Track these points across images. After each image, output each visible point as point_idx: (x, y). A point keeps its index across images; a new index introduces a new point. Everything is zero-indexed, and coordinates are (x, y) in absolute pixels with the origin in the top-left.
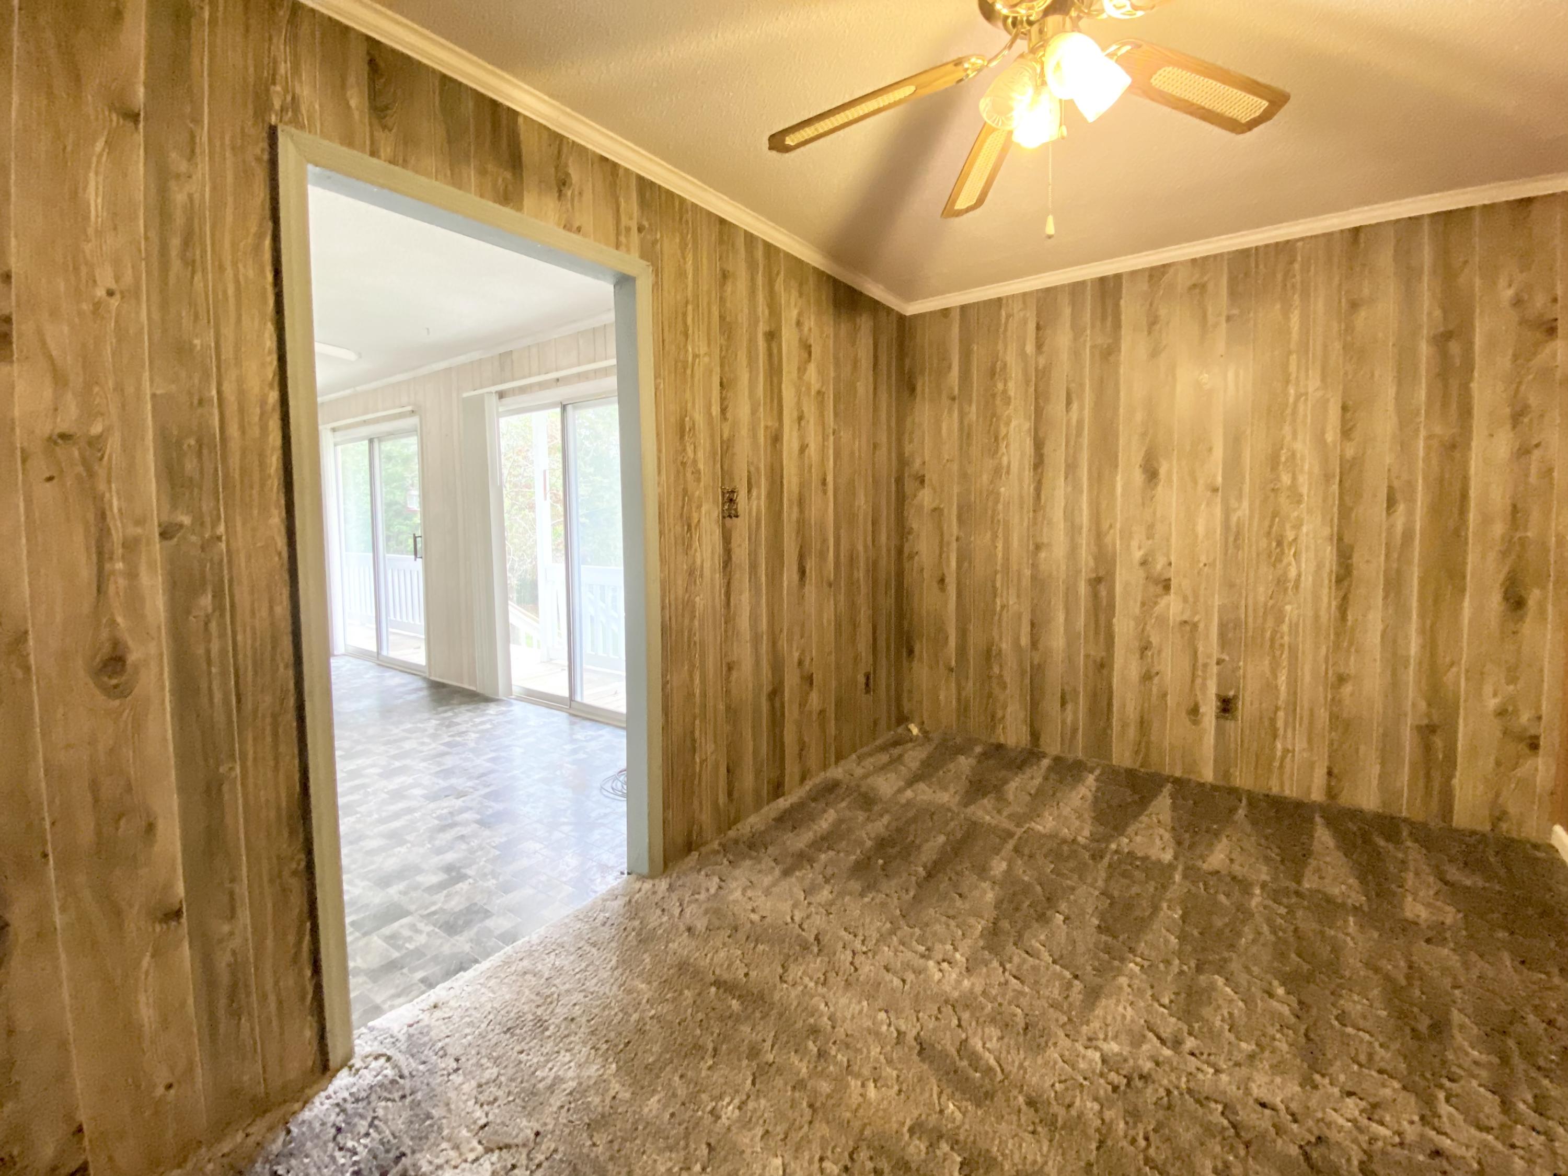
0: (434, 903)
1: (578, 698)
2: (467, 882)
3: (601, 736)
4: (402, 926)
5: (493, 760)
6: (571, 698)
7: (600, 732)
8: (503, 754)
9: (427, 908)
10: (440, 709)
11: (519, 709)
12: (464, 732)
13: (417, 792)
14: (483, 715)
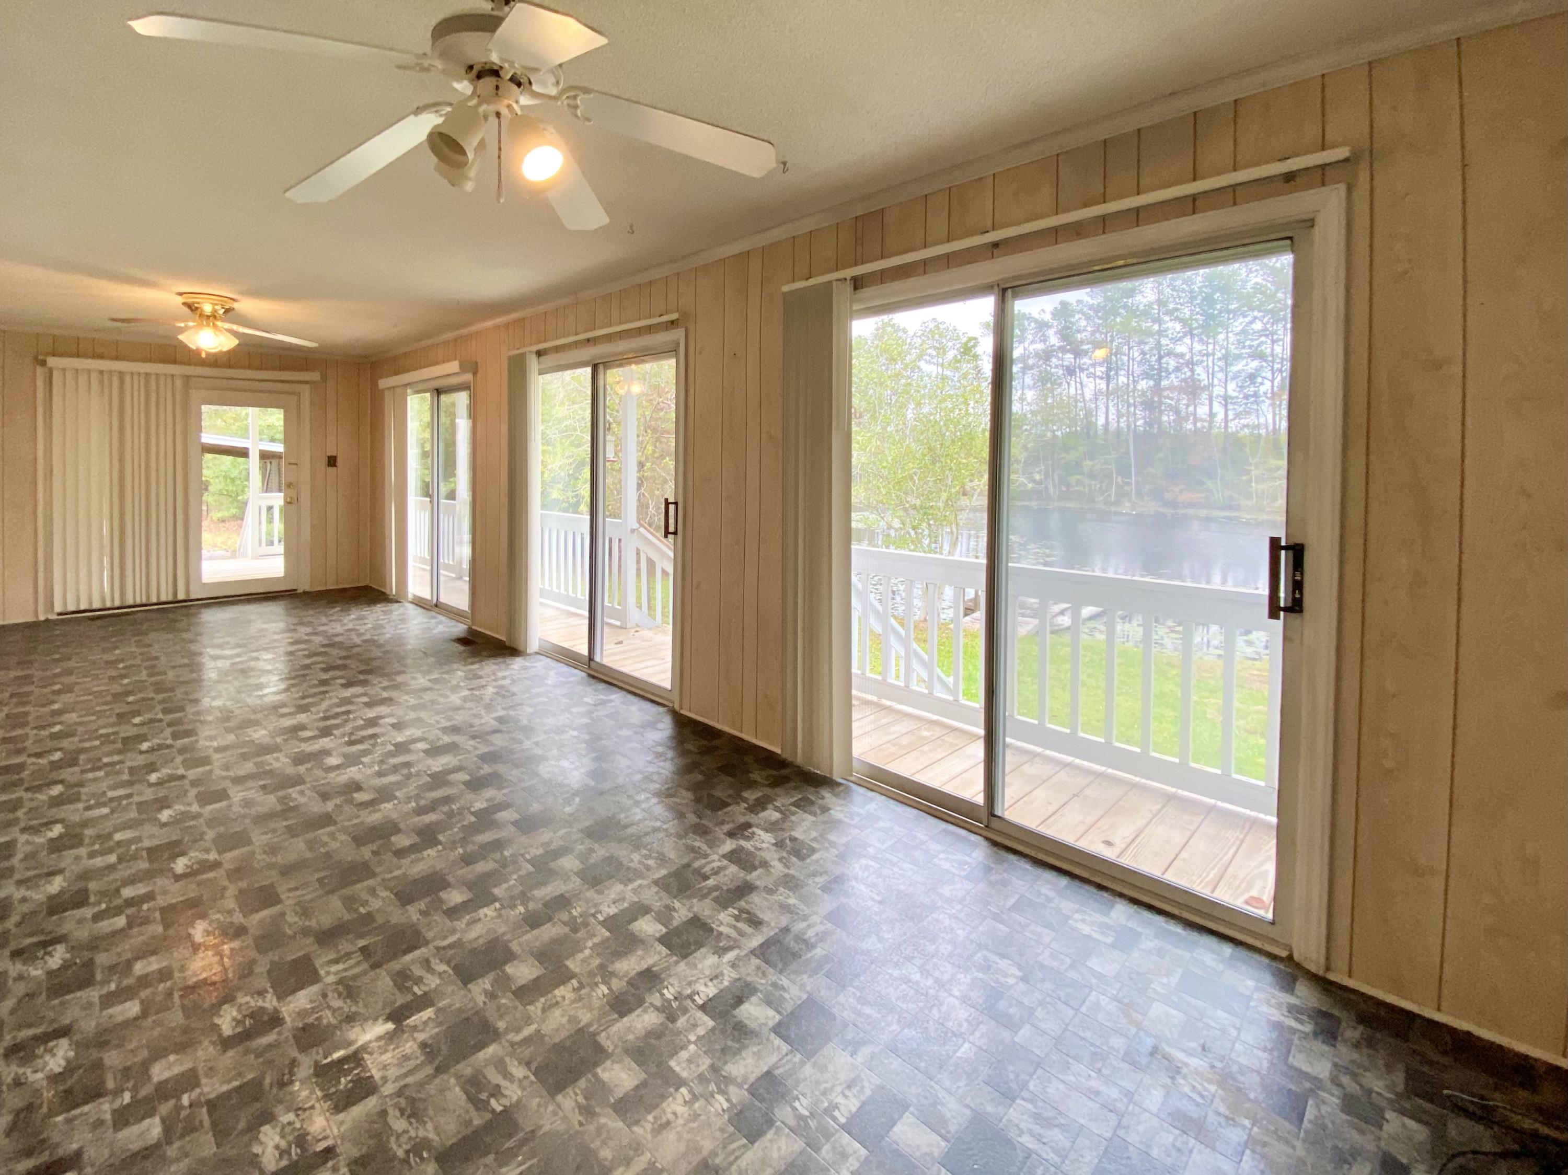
0: (454, 931)
1: (597, 658)
2: (492, 907)
3: (611, 701)
4: (413, 961)
5: (501, 720)
6: (591, 658)
7: (613, 697)
8: (512, 713)
9: (445, 938)
10: (470, 660)
11: (542, 663)
12: (483, 687)
13: (422, 746)
14: (507, 669)
